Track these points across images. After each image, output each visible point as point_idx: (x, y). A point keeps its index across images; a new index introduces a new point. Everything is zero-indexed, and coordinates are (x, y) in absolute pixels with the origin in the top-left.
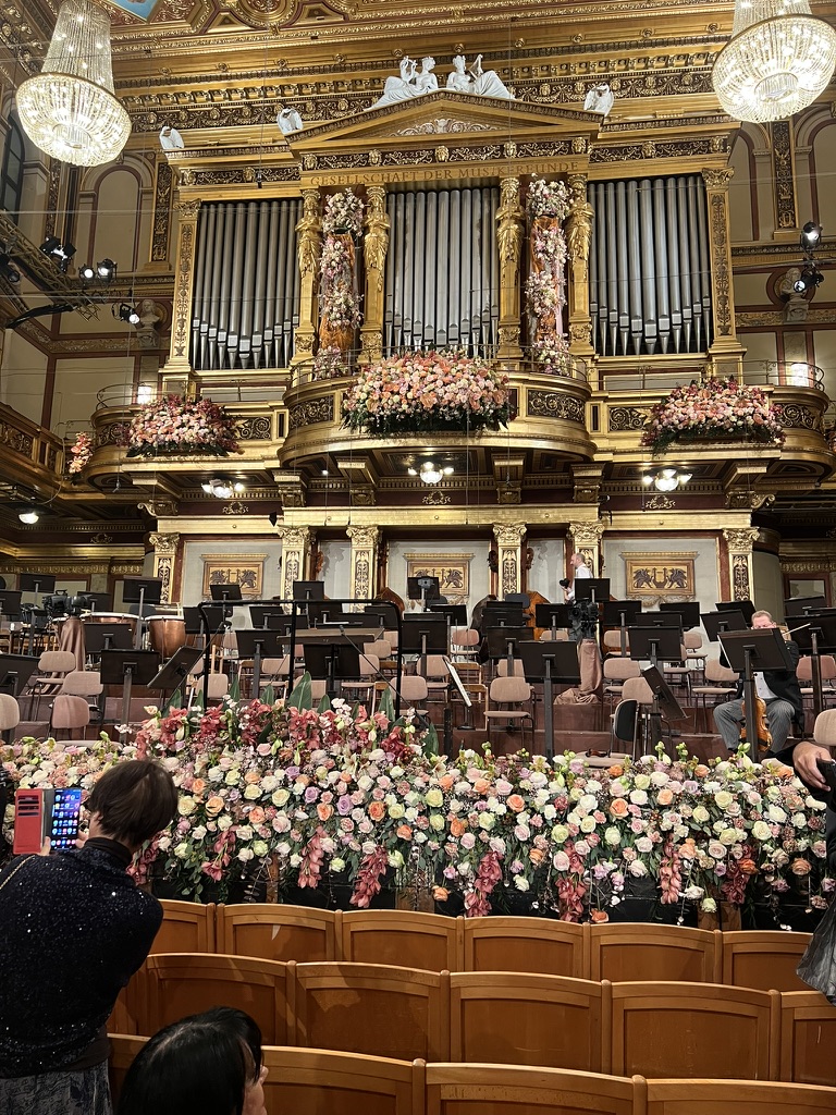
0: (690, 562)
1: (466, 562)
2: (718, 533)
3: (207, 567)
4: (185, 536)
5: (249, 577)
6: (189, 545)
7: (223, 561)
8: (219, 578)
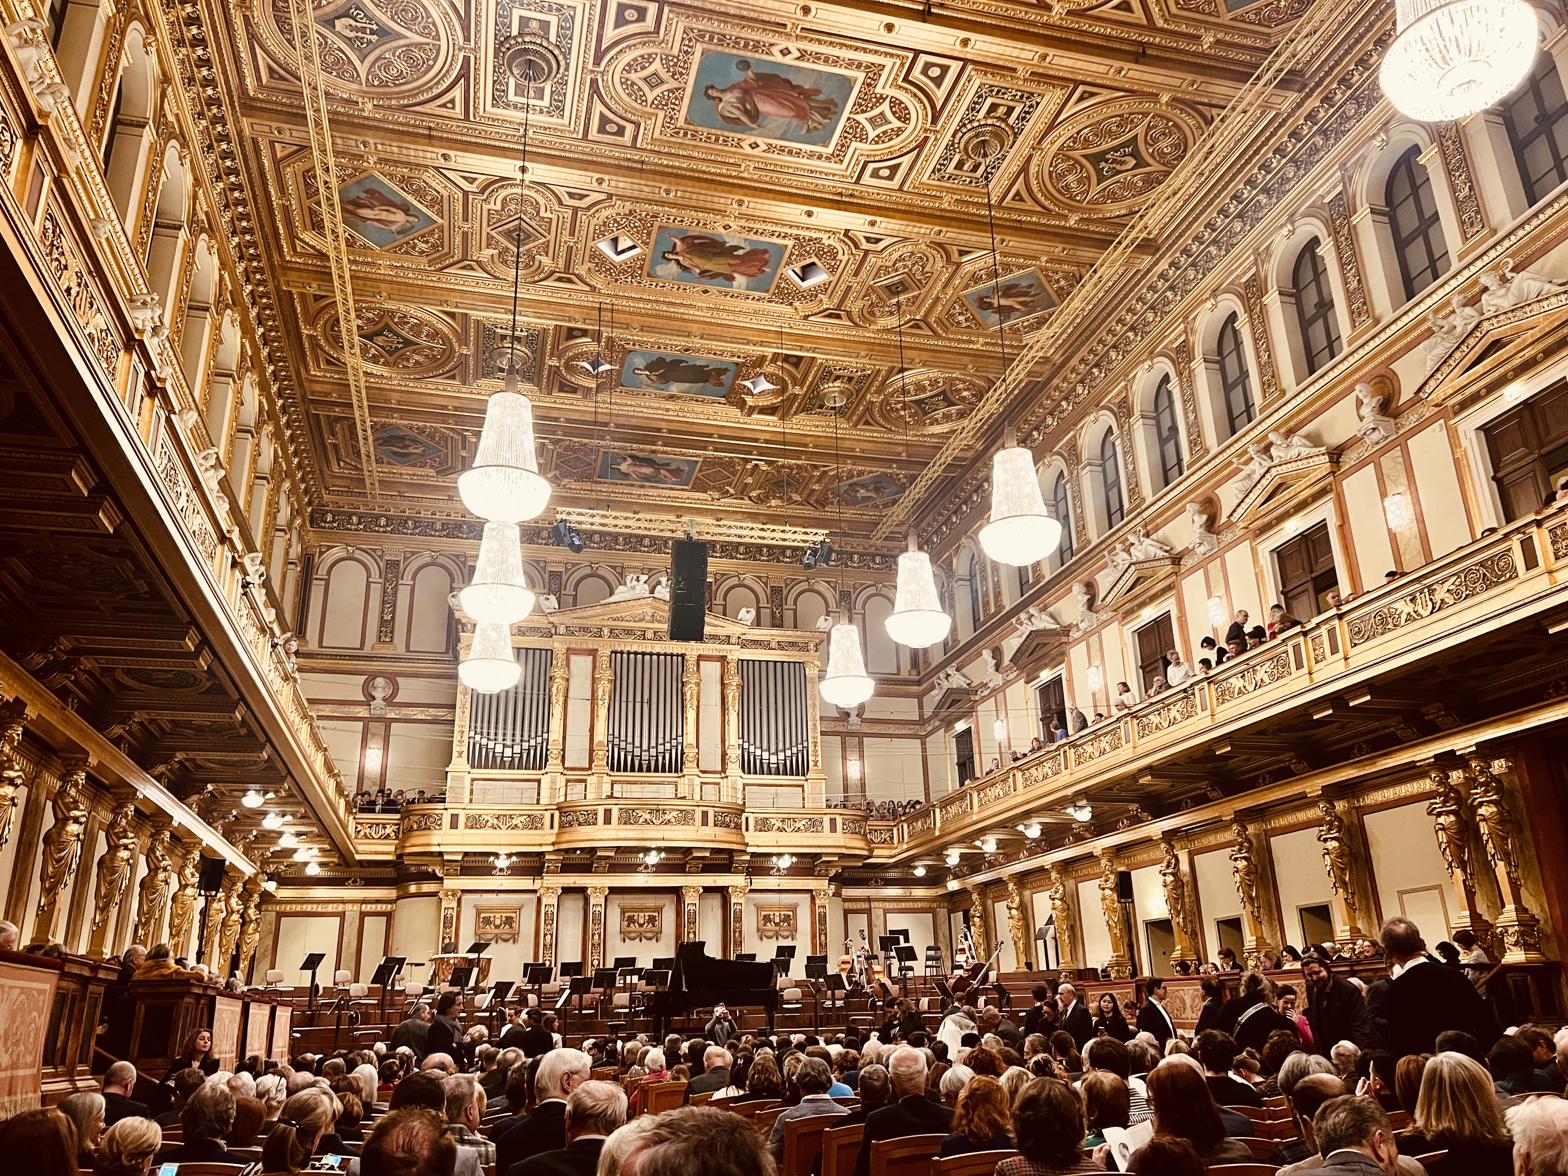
0: (794, 908)
1: (659, 910)
2: (810, 891)
3: (478, 914)
4: (464, 891)
5: (509, 921)
6: (465, 897)
7: (490, 910)
8: (487, 921)
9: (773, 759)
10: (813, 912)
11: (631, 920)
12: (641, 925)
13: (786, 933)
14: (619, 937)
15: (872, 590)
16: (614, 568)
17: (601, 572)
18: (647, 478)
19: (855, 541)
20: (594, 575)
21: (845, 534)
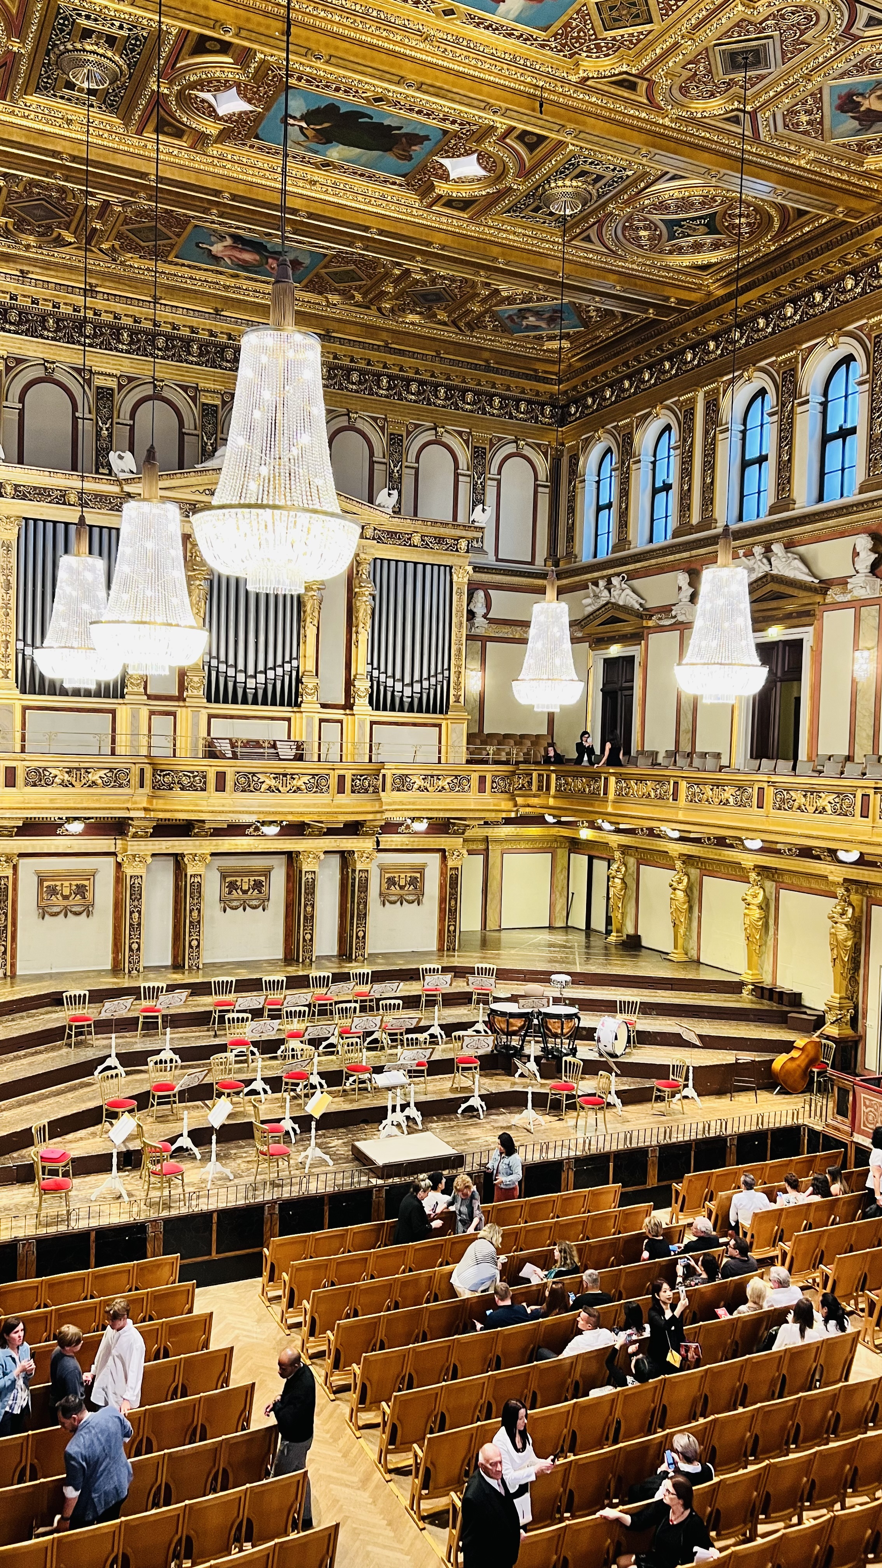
0: (422, 870)
1: (267, 873)
2: (442, 850)
3: (41, 881)
4: (21, 855)
5: (81, 890)
6: (23, 861)
7: (56, 876)
8: (53, 891)
9: (408, 691)
10: (443, 874)
11: (232, 886)
12: (245, 892)
13: (411, 898)
14: (218, 906)
15: (511, 448)
16: (185, 388)
17: (166, 393)
18: (245, 266)
19: (499, 379)
20: (156, 396)
21: (488, 369)
